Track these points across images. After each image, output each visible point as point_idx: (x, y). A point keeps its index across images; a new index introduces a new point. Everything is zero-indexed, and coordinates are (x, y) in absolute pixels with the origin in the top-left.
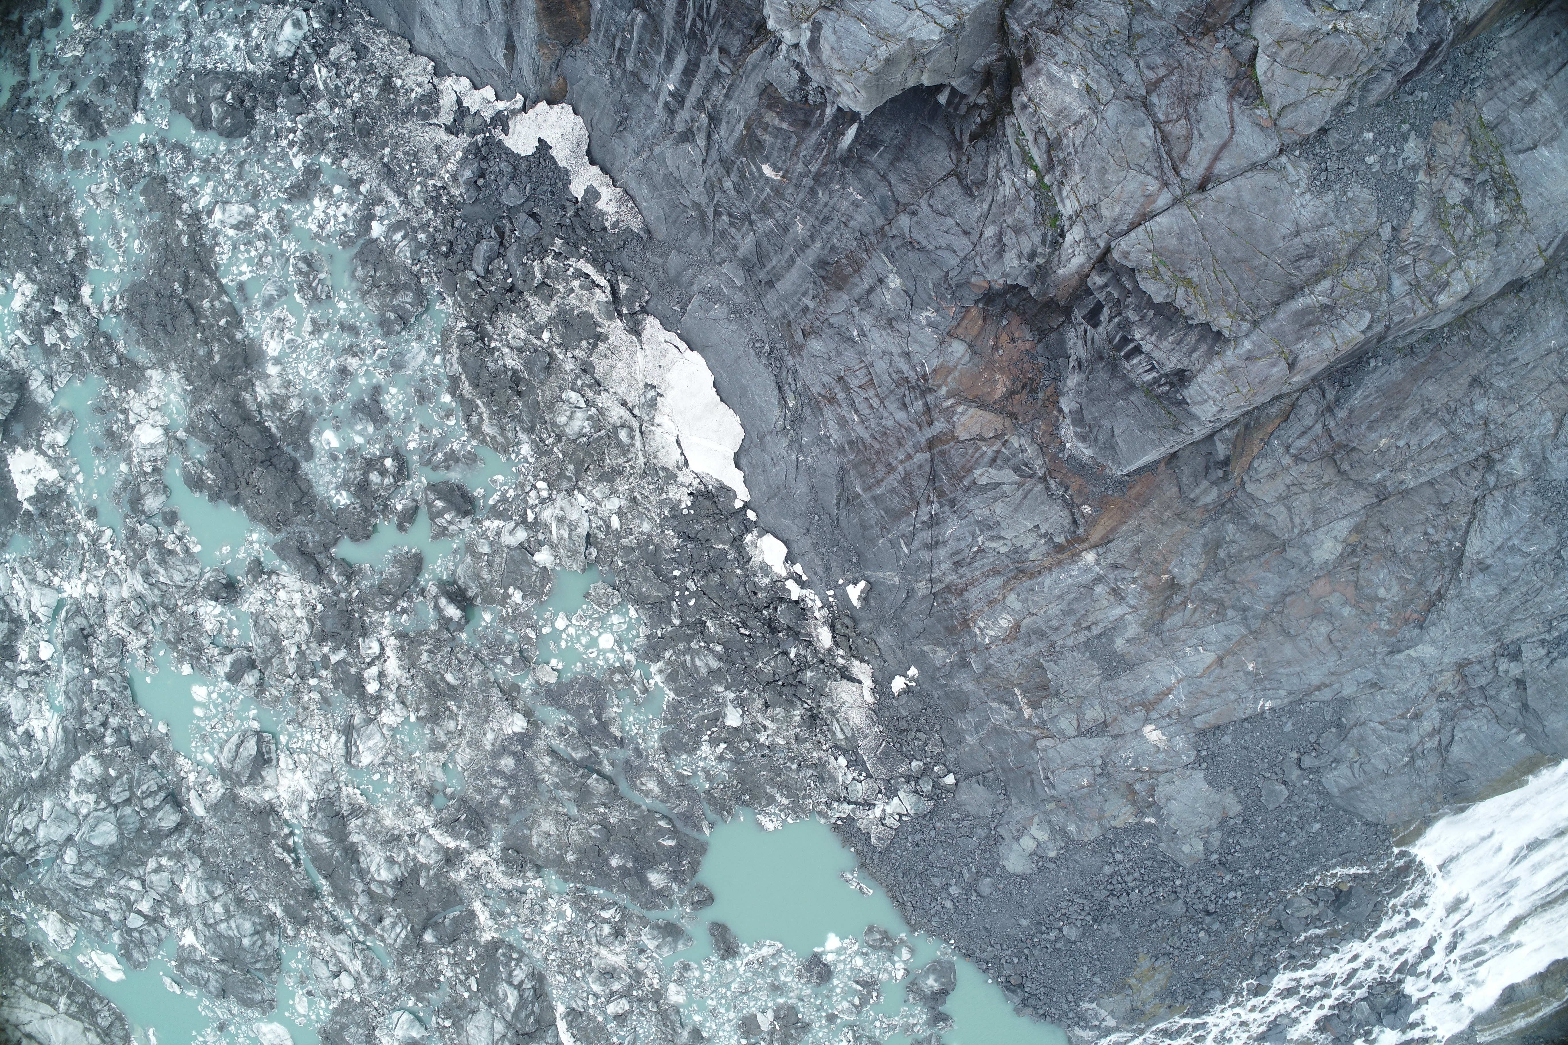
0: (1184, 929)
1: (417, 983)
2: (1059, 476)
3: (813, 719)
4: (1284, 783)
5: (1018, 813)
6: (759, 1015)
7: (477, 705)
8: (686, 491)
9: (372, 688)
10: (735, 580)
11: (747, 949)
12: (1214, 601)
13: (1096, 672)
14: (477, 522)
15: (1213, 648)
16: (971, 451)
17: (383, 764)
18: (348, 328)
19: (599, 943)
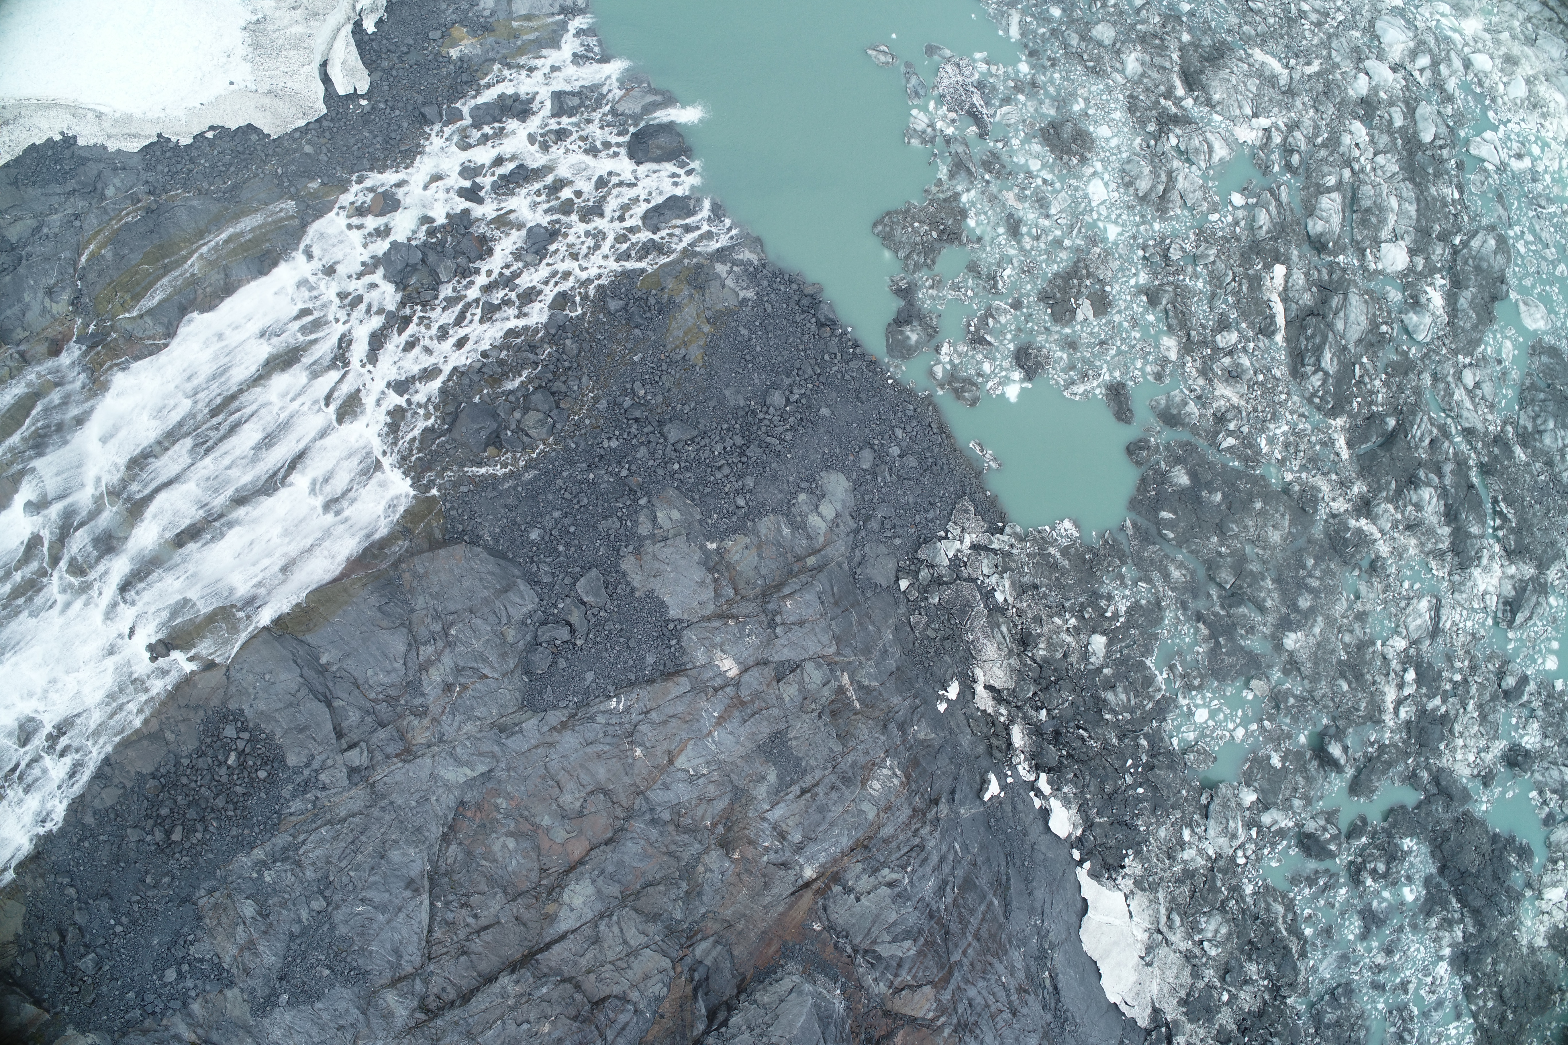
0: (660, 398)
1: (1406, 374)
2: (845, 959)
3: (1024, 641)
4: (584, 603)
5: (838, 550)
6: (1091, 317)
7: (1325, 661)
8: (1127, 870)
9: (1411, 675)
10: (1092, 789)
11: (1098, 391)
12: (688, 830)
13: (794, 743)
14: (1300, 825)
15: (681, 775)
16: (920, 975)
17: (1410, 599)
18: (1379, 987)
19: (1238, 409)
